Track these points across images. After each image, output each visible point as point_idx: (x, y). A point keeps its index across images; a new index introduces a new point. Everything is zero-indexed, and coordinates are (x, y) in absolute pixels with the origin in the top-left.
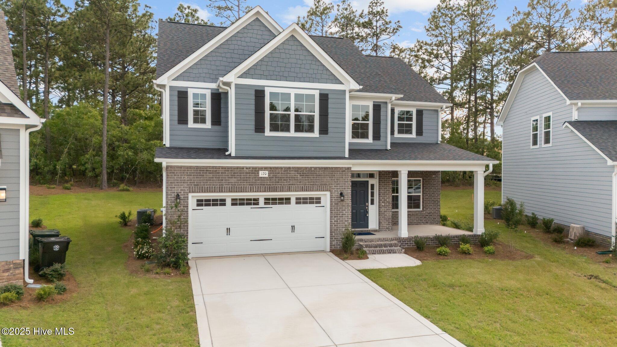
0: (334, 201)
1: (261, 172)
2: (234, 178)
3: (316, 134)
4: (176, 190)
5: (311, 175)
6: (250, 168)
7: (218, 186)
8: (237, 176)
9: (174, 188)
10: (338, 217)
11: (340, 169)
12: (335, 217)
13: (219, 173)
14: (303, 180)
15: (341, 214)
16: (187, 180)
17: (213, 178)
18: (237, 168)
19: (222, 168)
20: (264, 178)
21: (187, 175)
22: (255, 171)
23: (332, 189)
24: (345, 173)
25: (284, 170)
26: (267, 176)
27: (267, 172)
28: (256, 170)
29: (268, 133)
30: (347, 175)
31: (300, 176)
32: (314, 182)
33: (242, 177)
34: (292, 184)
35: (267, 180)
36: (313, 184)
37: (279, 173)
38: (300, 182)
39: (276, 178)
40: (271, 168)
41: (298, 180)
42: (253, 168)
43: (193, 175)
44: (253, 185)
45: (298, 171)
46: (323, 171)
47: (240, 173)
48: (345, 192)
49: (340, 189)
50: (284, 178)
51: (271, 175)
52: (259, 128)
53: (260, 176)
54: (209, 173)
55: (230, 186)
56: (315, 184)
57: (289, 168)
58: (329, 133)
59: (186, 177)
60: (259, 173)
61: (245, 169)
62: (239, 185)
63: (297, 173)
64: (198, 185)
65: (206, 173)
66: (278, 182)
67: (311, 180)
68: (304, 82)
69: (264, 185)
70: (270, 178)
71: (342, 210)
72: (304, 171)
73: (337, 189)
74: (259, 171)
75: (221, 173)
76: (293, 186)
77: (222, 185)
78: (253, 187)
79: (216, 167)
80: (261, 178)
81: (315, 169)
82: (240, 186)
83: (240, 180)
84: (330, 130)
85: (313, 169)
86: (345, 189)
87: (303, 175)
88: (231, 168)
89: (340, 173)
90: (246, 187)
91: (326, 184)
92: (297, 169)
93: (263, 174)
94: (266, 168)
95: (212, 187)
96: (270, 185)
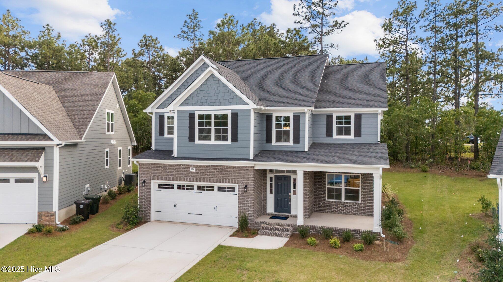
0: (240, 191)
1: (191, 168)
2: (175, 171)
3: (229, 142)
5: (224, 172)
6: (184, 165)
8: (177, 170)
10: (243, 203)
11: (245, 168)
12: (241, 203)
14: (219, 175)
15: (246, 201)
16: (150, 172)
17: (163, 171)
18: (177, 165)
19: (169, 165)
20: (193, 172)
21: (150, 169)
23: (239, 182)
24: (249, 171)
25: (205, 167)
26: (195, 171)
27: (195, 168)
28: (188, 167)
29: (197, 141)
30: (251, 173)
31: (217, 171)
32: (226, 176)
33: (180, 171)
34: (211, 177)
35: (195, 174)
36: (226, 178)
37: (202, 169)
38: (217, 176)
39: (201, 172)
40: (197, 166)
41: (215, 174)
42: (187, 165)
43: (153, 169)
44: (186, 177)
45: (215, 168)
46: (232, 169)
47: (179, 169)
48: (249, 185)
49: (245, 182)
50: (206, 172)
51: (198, 170)
52: (192, 139)
53: (191, 171)
54: (161, 168)
55: (173, 177)
56: (227, 178)
57: (209, 166)
58: (238, 141)
60: (189, 169)
61: (182, 166)
62: (178, 176)
63: (215, 170)
64: (155, 175)
66: (202, 176)
67: (224, 175)
68: (221, 105)
69: (193, 177)
70: (197, 173)
71: (246, 199)
72: (219, 168)
73: (243, 182)
75: (168, 168)
77: (168, 176)
79: (165, 164)
80: (191, 172)
81: (227, 167)
83: (179, 173)
84: (239, 139)
85: (225, 167)
86: (249, 182)
87: (219, 171)
88: (173, 165)
89: (245, 171)
90: (182, 178)
91: (235, 179)
92: (215, 167)
93: (192, 170)
94: (194, 166)
95: (163, 177)
96: (197, 177)
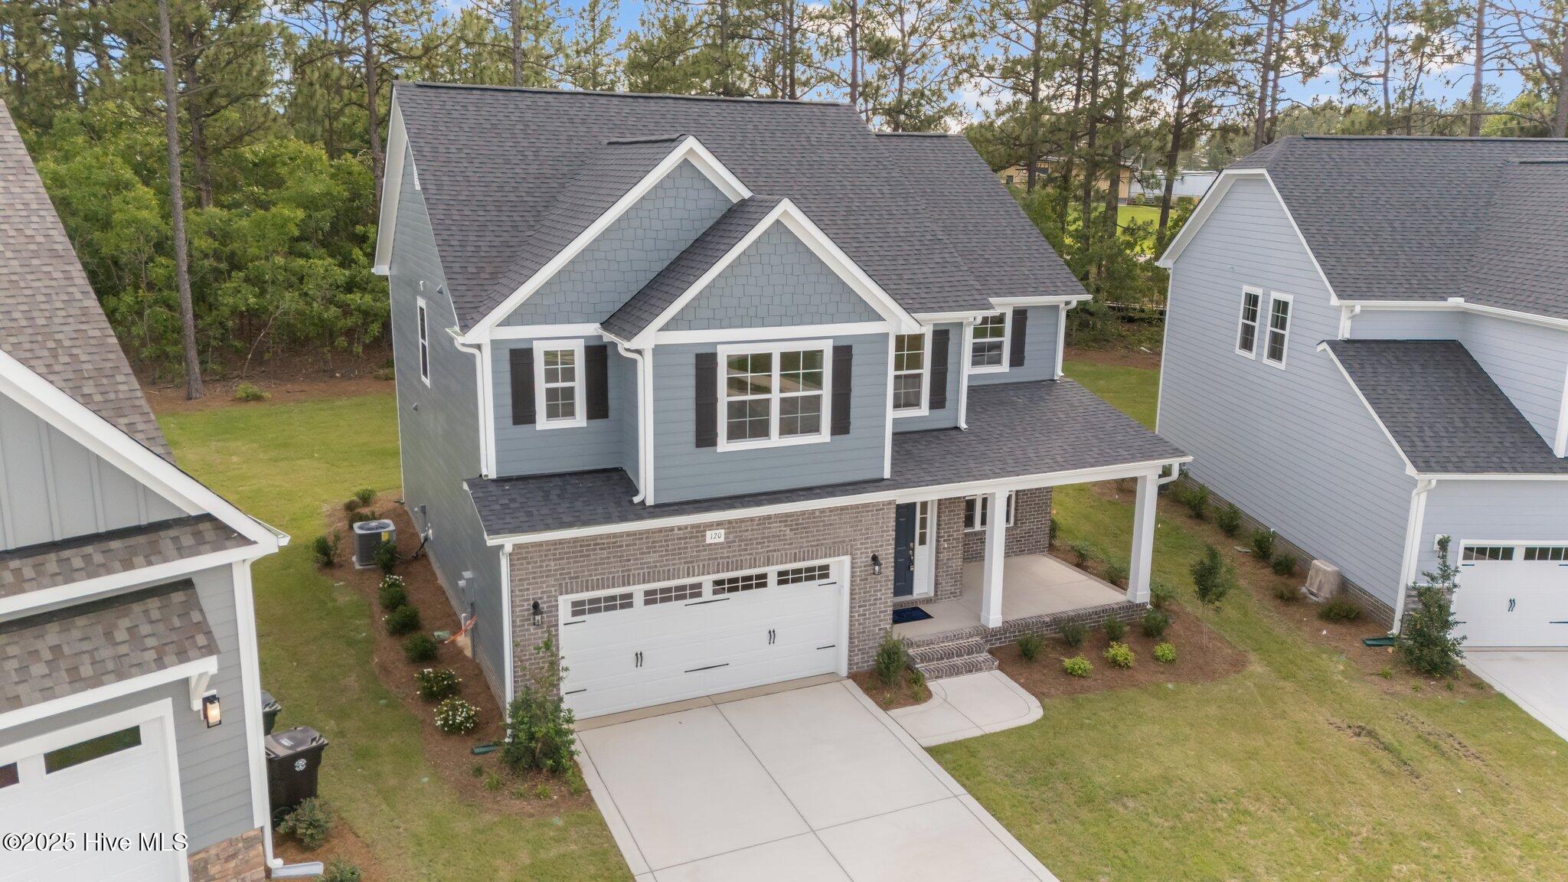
0: (858, 573)
1: (709, 533)
2: (654, 552)
3: (825, 435)
4: (532, 594)
5: (814, 527)
6: (686, 527)
7: (621, 574)
8: (661, 546)
9: (528, 589)
10: (865, 606)
11: (874, 507)
12: (859, 607)
13: (622, 546)
14: (798, 538)
15: (872, 598)
16: (556, 570)
17: (609, 558)
18: (660, 530)
20: (715, 544)
21: (554, 560)
22: (697, 532)
23: (856, 549)
24: (883, 514)
25: (757, 524)
26: (722, 540)
27: (722, 532)
28: (700, 530)
29: (724, 445)
30: (887, 518)
31: (791, 530)
32: (818, 540)
33: (670, 547)
34: (775, 551)
35: (722, 548)
36: (818, 545)
37: (747, 531)
38: (791, 544)
39: (741, 541)
40: (730, 524)
41: (786, 540)
42: (693, 529)
43: (568, 558)
44: (692, 562)
45: (786, 522)
46: (838, 514)
47: (666, 541)
48: (882, 554)
49: (872, 547)
50: (757, 539)
51: (731, 536)
52: (705, 436)
53: (709, 541)
54: (601, 549)
55: (646, 570)
56: (822, 544)
57: (769, 517)
58: (851, 431)
59: (552, 563)
60: (704, 536)
61: (676, 531)
62: (665, 565)
63: (785, 526)
64: (578, 577)
65: (595, 550)
66: (746, 550)
67: (814, 536)
68: (801, 324)
69: (716, 559)
70: (729, 543)
71: (875, 591)
72: (798, 520)
73: (866, 548)
74: (705, 531)
75: (627, 546)
76: (775, 554)
77: (628, 570)
78: (693, 567)
80: (711, 545)
81: (821, 512)
82: (666, 568)
83: (666, 555)
84: (853, 424)
85: (817, 514)
86: (882, 546)
87: (797, 529)
88: (646, 534)
89: (872, 515)
90: (679, 569)
91: (844, 542)
92: (784, 518)
93: (715, 537)
94: (719, 524)
95: (608, 579)
96: (728, 557)
